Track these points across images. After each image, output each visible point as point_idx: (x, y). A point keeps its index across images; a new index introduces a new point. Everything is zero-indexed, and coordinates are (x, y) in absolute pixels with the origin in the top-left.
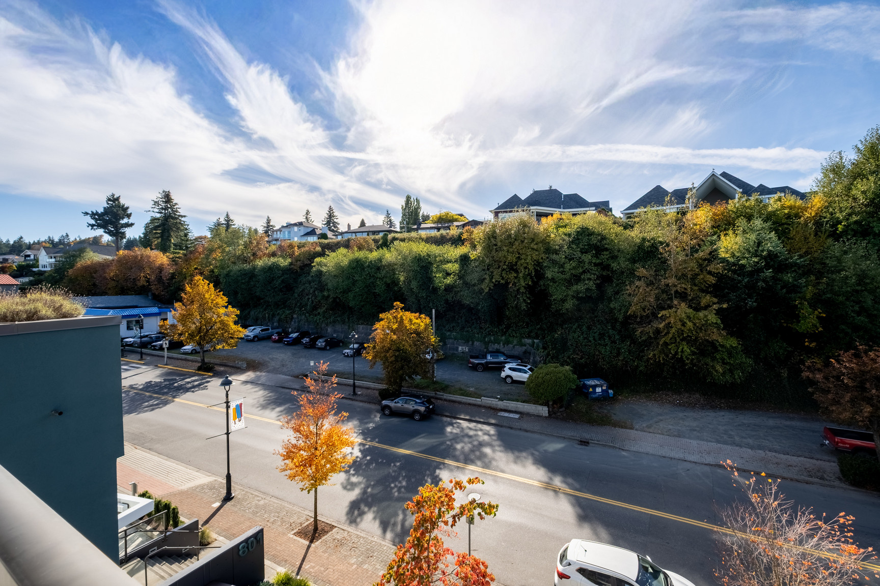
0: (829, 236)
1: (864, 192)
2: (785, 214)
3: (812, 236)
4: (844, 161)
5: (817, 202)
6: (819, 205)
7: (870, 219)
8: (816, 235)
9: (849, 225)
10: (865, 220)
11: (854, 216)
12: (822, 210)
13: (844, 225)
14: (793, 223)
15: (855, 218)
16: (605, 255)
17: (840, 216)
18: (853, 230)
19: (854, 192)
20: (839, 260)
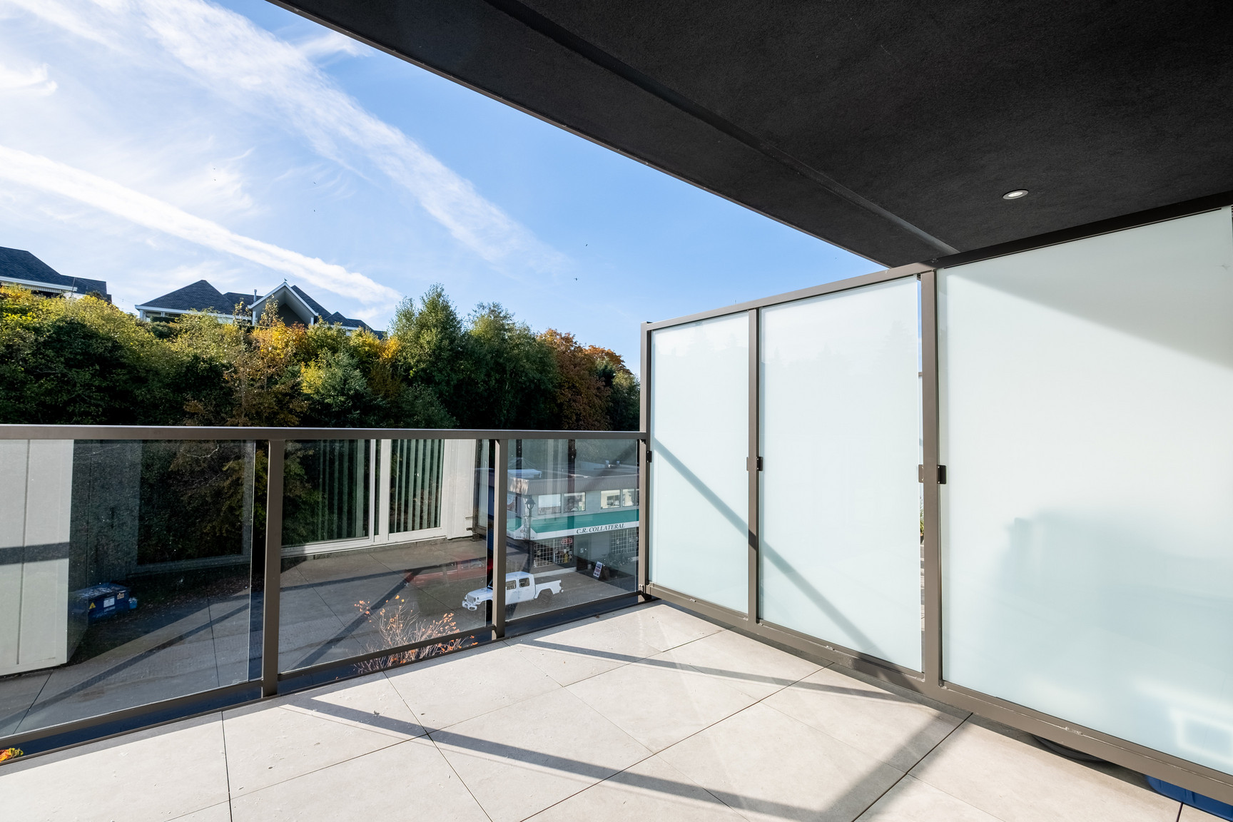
0: (402, 381)
1: (429, 343)
2: (366, 352)
3: (390, 378)
4: (413, 308)
5: (392, 344)
6: (394, 348)
7: (432, 368)
8: (392, 378)
9: (418, 372)
10: (429, 369)
11: (421, 363)
12: (397, 354)
13: (415, 371)
14: (372, 362)
15: (422, 366)
16: (121, 375)
17: (412, 362)
18: (420, 376)
19: (422, 341)
20: (412, 404)
